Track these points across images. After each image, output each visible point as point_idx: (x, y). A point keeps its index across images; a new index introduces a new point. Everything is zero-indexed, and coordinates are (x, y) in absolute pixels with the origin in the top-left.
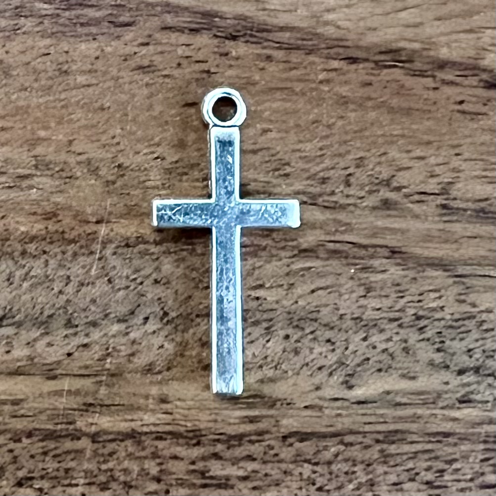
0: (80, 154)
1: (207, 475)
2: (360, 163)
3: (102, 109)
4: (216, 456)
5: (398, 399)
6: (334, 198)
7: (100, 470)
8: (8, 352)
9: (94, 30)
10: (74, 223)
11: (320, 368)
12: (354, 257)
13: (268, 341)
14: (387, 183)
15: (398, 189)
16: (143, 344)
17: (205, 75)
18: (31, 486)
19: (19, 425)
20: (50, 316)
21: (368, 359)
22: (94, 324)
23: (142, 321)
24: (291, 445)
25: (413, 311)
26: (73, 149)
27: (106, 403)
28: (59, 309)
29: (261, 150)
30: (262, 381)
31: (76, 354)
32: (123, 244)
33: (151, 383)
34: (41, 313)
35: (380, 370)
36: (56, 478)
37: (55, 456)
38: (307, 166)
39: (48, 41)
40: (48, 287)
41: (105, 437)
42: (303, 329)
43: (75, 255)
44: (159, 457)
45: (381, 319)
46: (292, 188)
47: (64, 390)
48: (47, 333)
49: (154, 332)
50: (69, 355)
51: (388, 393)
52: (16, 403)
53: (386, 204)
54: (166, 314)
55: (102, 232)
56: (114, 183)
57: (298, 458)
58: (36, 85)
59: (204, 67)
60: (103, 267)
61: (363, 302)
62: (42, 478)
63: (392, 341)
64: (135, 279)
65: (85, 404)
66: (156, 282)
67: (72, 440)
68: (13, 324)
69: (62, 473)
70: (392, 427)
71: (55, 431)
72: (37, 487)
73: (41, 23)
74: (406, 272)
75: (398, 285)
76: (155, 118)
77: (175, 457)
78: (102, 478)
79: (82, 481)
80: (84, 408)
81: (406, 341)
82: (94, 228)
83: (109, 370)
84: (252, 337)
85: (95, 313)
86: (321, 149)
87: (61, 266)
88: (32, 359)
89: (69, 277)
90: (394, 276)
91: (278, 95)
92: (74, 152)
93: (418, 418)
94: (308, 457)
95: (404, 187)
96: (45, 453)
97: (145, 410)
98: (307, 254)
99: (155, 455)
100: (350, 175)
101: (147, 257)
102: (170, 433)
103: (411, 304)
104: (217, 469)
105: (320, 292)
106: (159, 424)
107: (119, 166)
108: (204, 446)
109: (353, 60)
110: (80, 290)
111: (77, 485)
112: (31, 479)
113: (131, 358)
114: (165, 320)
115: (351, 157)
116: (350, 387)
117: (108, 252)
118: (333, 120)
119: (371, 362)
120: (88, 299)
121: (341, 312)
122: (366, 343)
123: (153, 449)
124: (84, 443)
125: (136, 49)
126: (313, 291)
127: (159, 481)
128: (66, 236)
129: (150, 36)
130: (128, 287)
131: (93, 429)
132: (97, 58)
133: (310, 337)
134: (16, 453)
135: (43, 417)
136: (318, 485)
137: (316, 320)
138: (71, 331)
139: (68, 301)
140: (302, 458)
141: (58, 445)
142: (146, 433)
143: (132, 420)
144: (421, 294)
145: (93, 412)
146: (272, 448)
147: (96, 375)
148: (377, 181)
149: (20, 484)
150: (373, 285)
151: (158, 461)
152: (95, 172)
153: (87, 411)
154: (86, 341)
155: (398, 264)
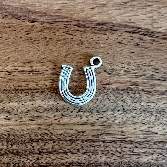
1: (134, 152)
3: (108, 53)
4: (137, 147)
7: (105, 150)
8: (81, 119)
9: (106, 32)
11: (165, 124)
13: (151, 117)
18: (87, 154)
19: (83, 138)
22: (104, 112)
23: (117, 111)
24: (156, 144)
27: (107, 133)
29: (151, 66)
31: (99, 120)
34: (90, 108)
36: (93, 152)
37: (93, 147)
38: (163, 70)
39: (93, 35)
41: (107, 142)
42: (161, 114)
44: (121, 147)
46: (159, 76)
48: (92, 114)
49: (121, 114)
52: (83, 132)
55: (107, 87)
56: (110, 74)
57: (158, 148)
58: (90, 46)
59: (136, 42)
62: (89, 152)
64: (116, 100)
65: (102, 133)
66: (122, 101)
67: (98, 142)
68: (83, 111)
69: (95, 151)
71: (93, 140)
72: (88, 154)
73: (92, 29)
77: (125, 147)
78: (106, 152)
79: (100, 153)
84: (147, 116)
88: (87, 121)
89: (98, 99)
91: (156, 51)
94: (161, 147)
96: (91, 146)
98: (163, 94)
99: (120, 147)
101: (119, 94)
102: (124, 141)
104: (136, 150)
107: (112, 69)
108: (133, 144)
111: (99, 154)
112: (87, 152)
114: (124, 111)
120: (103, 105)
123: (119, 145)
124: (101, 143)
125: (118, 37)
126: (164, 104)
127: (121, 153)
129: (122, 34)
131: (104, 139)
132: (107, 39)
134: (83, 145)
135: (90, 136)
136: (163, 155)
137: (164, 111)
140: (159, 148)
141: (94, 143)
142: (118, 141)
145: (104, 135)
146: (151, 145)
149: (83, 154)
151: (121, 148)
152: (105, 71)
153: (102, 135)
154: (102, 116)
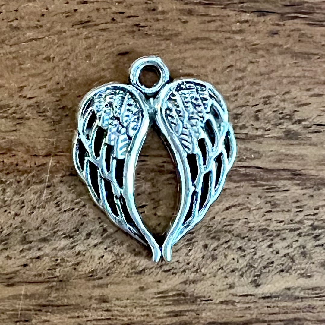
0: (30, 98)
2: (267, 101)
5: (297, 294)
6: (245, 131)
10: (26, 157)
12: (261, 180)
14: (289, 117)
16: (86, 255)
17: (135, 28)
20: (8, 235)
21: (273, 263)
26: (24, 93)
28: (16, 228)
30: (185, 283)
32: (68, 173)
33: (94, 286)
35: (282, 271)
40: (6, 211)
43: (28, 183)
45: (283, 230)
47: (21, 295)
50: (25, 265)
51: (289, 289)
53: (290, 135)
54: (105, 230)
60: (51, 193)
61: (269, 216)
63: (292, 247)
70: (291, 316)
74: (305, 191)
75: (298, 201)
76: (93, 66)
80: (39, 308)
81: (304, 247)
82: (43, 161)
83: (57, 277)
85: (46, 231)
86: (235, 89)
87: (16, 193)
90: (295, 195)
92: (25, 97)
93: (313, 308)
95: (304, 120)
97: (89, 308)
100: (258, 111)
103: (309, 217)
105: (233, 209)
106: (100, 320)
109: (262, 13)
110: (33, 212)
113: (77, 267)
115: (259, 96)
116: (258, 285)
117: (56, 180)
118: (244, 65)
119: (274, 265)
121: (251, 225)
122: (271, 250)
128: (21, 168)
130: (73, 209)
133: (225, 246)
138: (26, 246)
139: (23, 222)
143: (78, 317)
144: (316, 209)
147: (48, 282)
148: (281, 116)
150: (278, 202)
155: (298, 185)
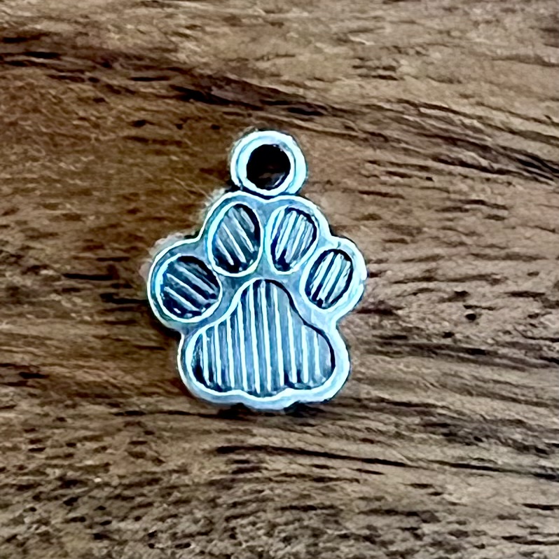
15: (35, 270)
25: (58, 472)
